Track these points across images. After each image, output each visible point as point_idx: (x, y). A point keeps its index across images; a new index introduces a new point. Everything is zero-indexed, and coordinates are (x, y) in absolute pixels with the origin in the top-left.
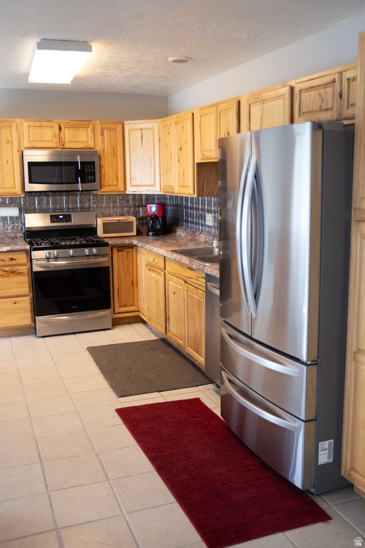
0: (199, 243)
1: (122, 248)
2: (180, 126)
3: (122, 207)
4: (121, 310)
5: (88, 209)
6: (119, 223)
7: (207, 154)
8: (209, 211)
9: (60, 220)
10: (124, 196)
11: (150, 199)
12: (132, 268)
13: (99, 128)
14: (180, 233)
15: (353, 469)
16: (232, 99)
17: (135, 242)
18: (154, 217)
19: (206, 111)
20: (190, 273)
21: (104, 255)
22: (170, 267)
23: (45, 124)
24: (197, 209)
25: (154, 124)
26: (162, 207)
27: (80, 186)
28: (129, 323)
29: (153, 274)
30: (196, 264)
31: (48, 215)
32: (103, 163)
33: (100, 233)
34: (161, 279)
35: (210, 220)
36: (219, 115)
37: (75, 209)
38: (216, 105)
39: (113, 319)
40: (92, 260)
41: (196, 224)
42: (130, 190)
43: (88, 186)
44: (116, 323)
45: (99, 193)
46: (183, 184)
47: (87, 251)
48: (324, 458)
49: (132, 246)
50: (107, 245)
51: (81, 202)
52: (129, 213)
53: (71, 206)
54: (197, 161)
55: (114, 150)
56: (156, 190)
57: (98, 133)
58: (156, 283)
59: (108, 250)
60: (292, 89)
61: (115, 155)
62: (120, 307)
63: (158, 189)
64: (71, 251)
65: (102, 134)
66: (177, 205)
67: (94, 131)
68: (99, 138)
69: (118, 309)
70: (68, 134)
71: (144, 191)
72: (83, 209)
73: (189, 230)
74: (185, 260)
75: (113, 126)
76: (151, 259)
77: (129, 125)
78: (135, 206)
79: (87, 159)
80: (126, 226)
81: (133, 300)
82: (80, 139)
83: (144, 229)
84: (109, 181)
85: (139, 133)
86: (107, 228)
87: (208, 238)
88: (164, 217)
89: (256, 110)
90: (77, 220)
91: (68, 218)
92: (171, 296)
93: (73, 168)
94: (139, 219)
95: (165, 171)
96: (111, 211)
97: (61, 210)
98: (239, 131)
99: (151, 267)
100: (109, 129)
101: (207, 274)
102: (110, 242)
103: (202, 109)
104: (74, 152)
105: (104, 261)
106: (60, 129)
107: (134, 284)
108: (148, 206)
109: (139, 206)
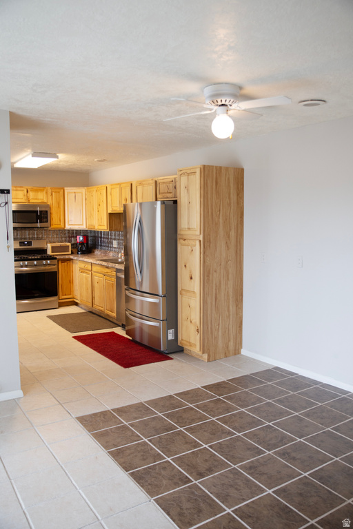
0: (109, 257)
1: (64, 261)
2: (99, 193)
3: (62, 238)
4: (63, 296)
5: (41, 239)
6: (61, 246)
7: (115, 209)
8: (115, 239)
9: (26, 245)
10: (63, 231)
11: (78, 232)
12: (69, 272)
13: (49, 191)
14: (97, 252)
15: (182, 340)
16: (128, 182)
17: (72, 257)
18: (82, 243)
19: (115, 186)
20: (107, 270)
21: (54, 265)
22: (95, 268)
23: (19, 189)
24: (107, 238)
25: (83, 190)
26: (86, 237)
27: (39, 225)
28: (68, 306)
29: (84, 274)
30: (110, 265)
31: (18, 242)
32: (52, 212)
33: (49, 252)
34: (90, 276)
35: (115, 244)
36: (121, 189)
37: (33, 238)
38: (120, 184)
39: (59, 303)
40: (47, 267)
41: (107, 247)
42: (67, 227)
43: (44, 225)
44: (61, 305)
45: (49, 229)
46: (100, 224)
47: (44, 262)
48: (171, 337)
49: (70, 260)
50: (56, 258)
51: (37, 234)
52: (66, 241)
53: (31, 236)
54: (109, 212)
55: (58, 204)
56: (84, 227)
57: (49, 194)
58: (86, 279)
59: (55, 261)
60: (156, 182)
61: (59, 207)
62: (63, 295)
63: (85, 227)
64: (35, 262)
65: (52, 194)
66: (94, 237)
67: (47, 193)
68: (50, 197)
69: (61, 297)
70: (31, 194)
71: (76, 228)
72: (38, 239)
73: (103, 251)
74: (104, 263)
75: (58, 190)
76: (82, 265)
77: (67, 190)
78: (69, 237)
79: (43, 209)
80: (65, 249)
81: (70, 292)
82: (38, 198)
83: (75, 250)
84: (55, 222)
85: (74, 195)
86: (54, 249)
87: (115, 254)
88: (87, 243)
89: (140, 189)
90: (35, 245)
91: (30, 244)
92: (96, 285)
93: (35, 214)
94: (72, 245)
95: (89, 216)
96: (55, 240)
97: (25, 239)
98: (132, 202)
99: (82, 271)
100: (55, 192)
101: (117, 269)
102: (58, 257)
103: (112, 185)
104: (35, 205)
105: (53, 268)
106: (27, 192)
107: (71, 282)
108: (78, 237)
109: (71, 237)
